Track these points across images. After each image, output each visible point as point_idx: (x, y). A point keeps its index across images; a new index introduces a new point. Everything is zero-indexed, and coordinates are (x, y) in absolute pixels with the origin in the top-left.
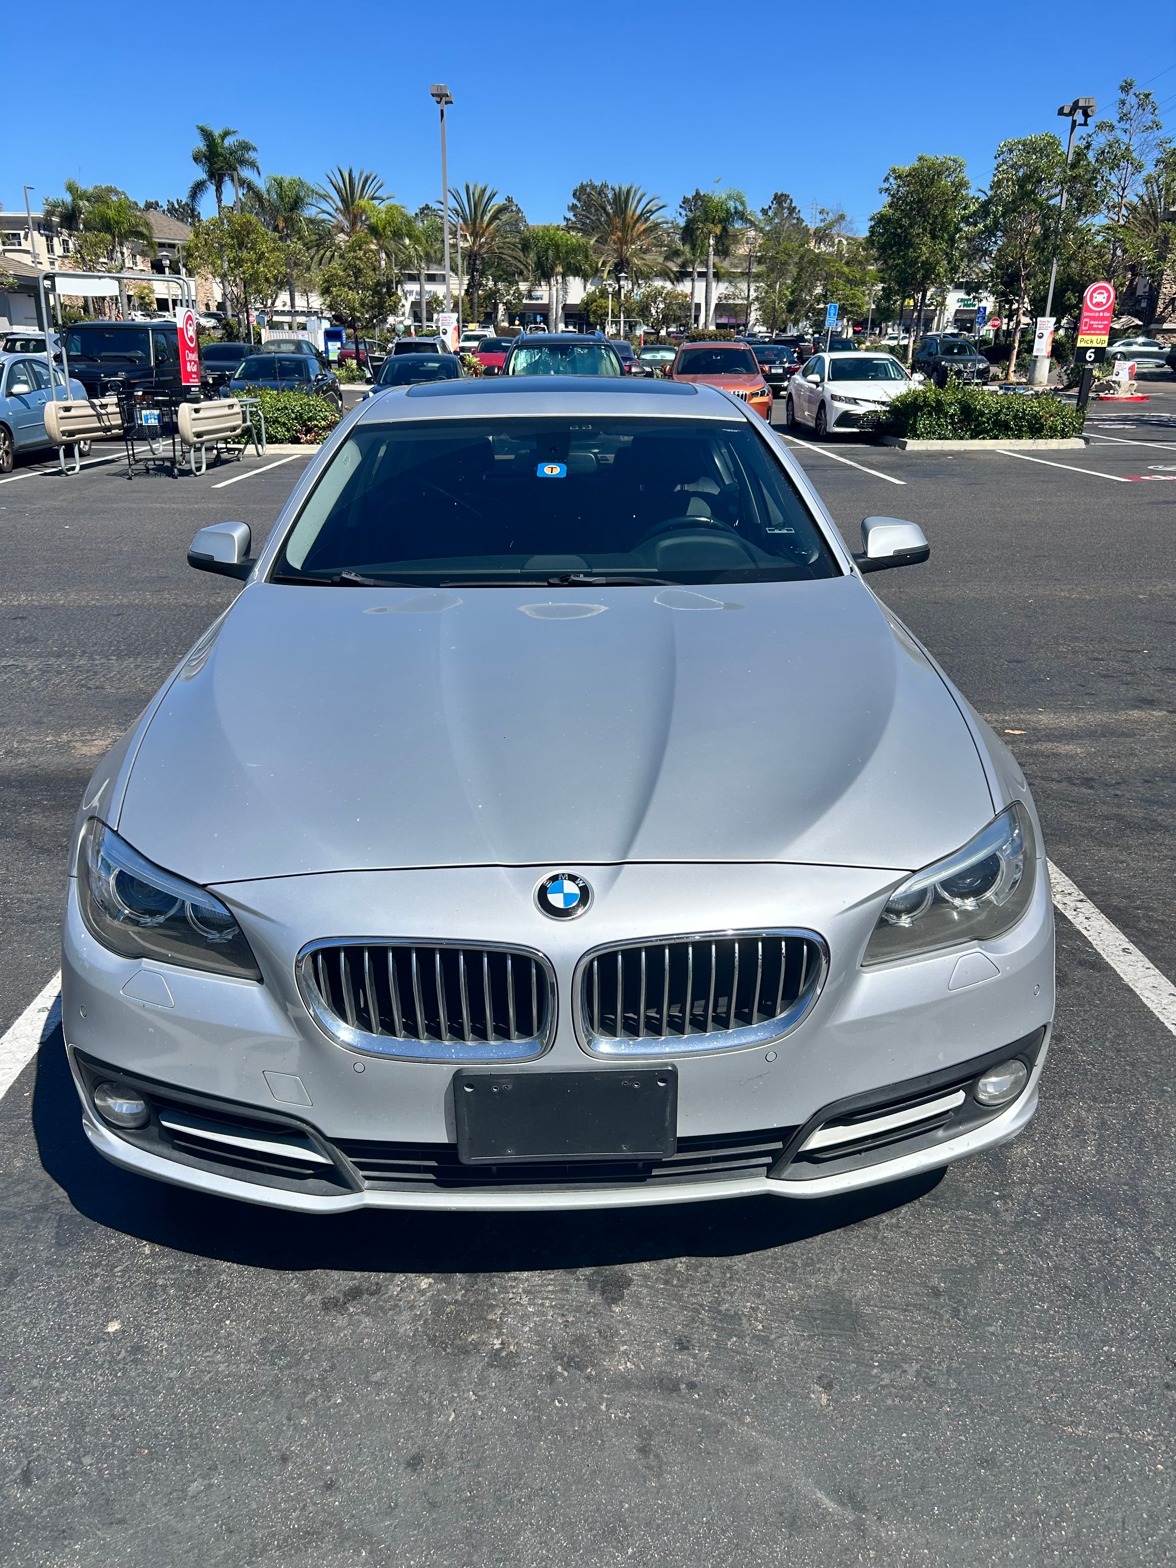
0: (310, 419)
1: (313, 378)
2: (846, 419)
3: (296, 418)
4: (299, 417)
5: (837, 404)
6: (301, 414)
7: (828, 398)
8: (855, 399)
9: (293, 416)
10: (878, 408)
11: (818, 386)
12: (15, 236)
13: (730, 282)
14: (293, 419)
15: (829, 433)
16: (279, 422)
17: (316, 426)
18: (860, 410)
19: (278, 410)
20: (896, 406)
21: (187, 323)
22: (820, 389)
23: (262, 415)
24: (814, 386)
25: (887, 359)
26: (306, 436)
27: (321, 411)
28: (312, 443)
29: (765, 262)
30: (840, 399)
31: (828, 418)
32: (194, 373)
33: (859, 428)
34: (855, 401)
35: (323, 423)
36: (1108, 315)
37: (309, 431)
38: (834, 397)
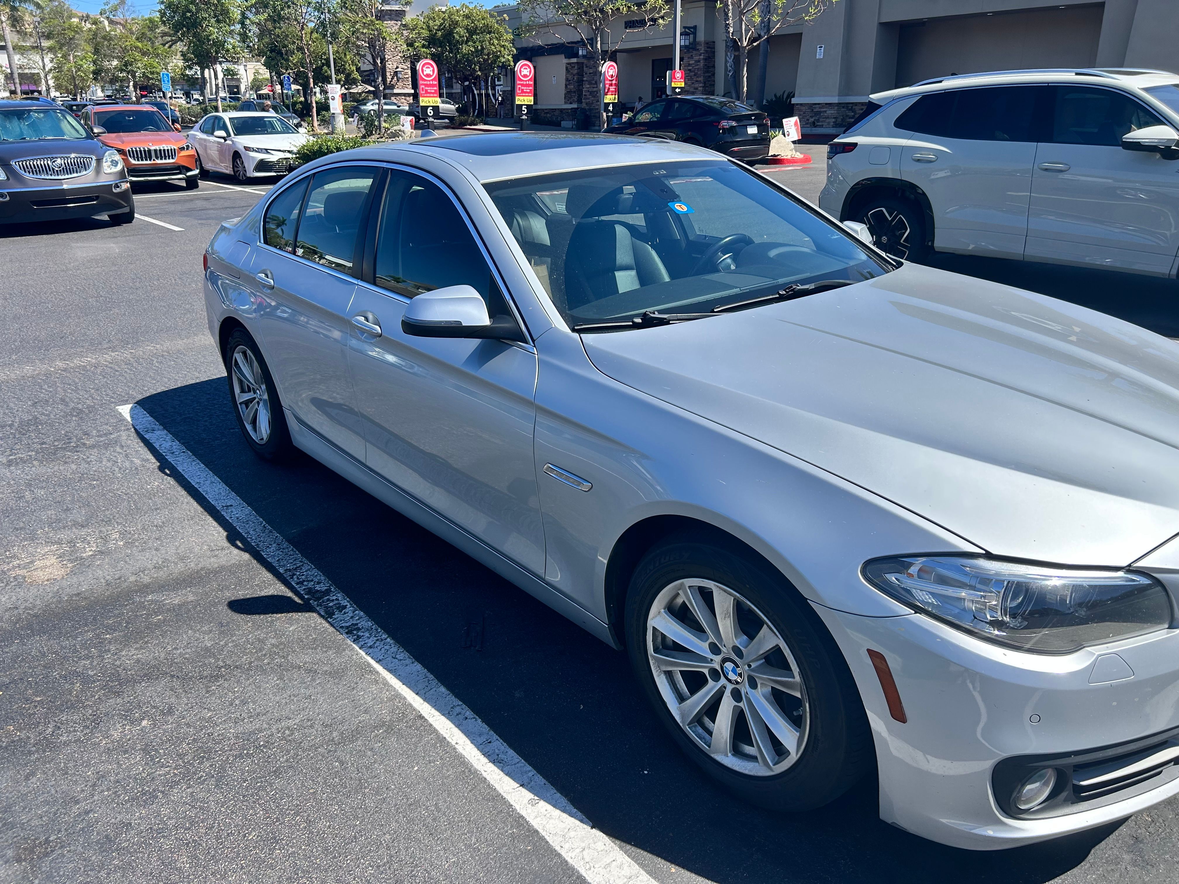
2: (262, 165)
5: (252, 154)
7: (242, 150)
8: (266, 150)
10: (289, 155)
11: (225, 140)
13: (22, 54)
15: (250, 178)
18: (273, 158)
20: (305, 153)
22: (229, 142)
24: (223, 141)
25: (275, 117)
29: (53, 38)
30: (253, 150)
31: (246, 165)
33: (276, 172)
34: (267, 151)
36: (436, 83)
38: (247, 148)
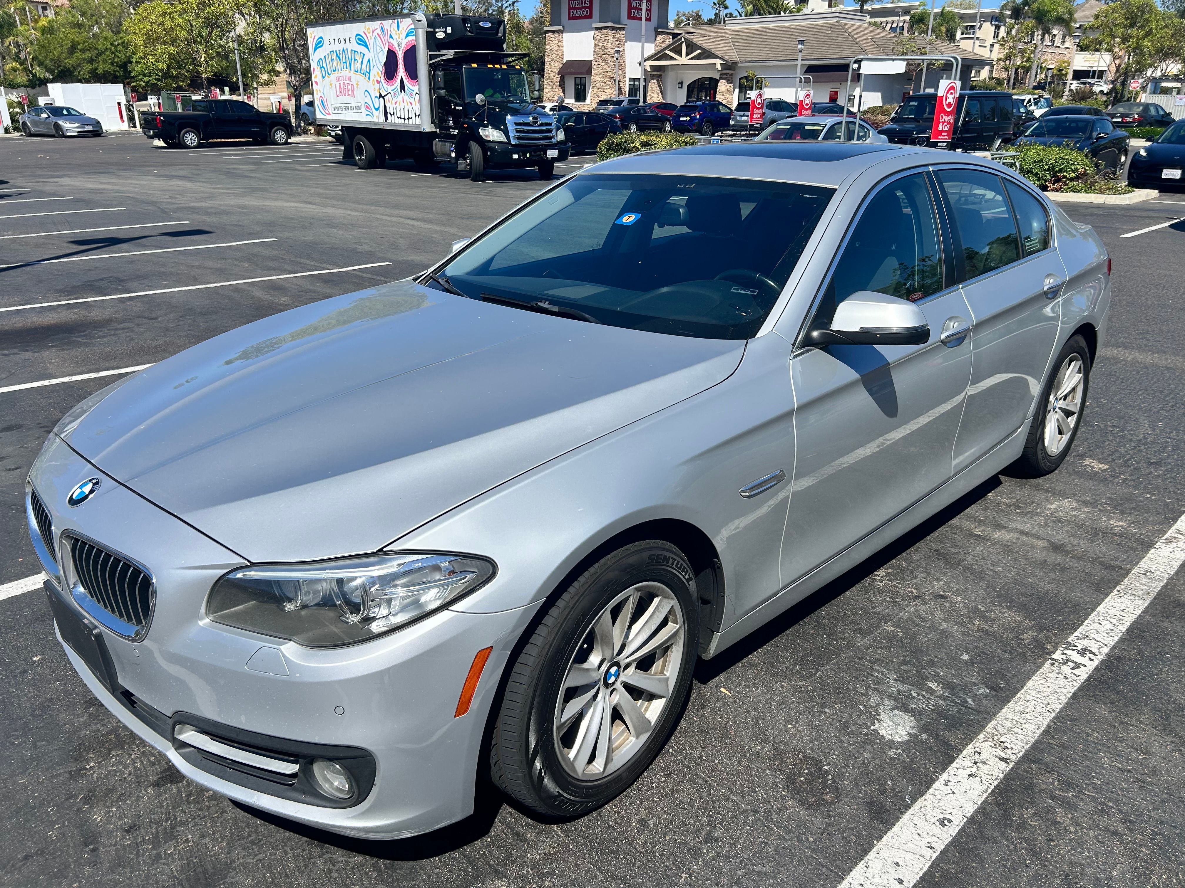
0: (1061, 171)
1: (1095, 135)
3: (1048, 170)
4: (1051, 169)
6: (1054, 166)
9: (1046, 167)
12: (973, 27)
14: (1045, 170)
16: (1032, 173)
17: (1065, 177)
19: (1035, 162)
21: (948, 92)
23: (1018, 166)
26: (1054, 184)
27: (1073, 164)
28: (1057, 191)
32: (945, 131)
35: (1073, 175)
37: (1058, 180)
